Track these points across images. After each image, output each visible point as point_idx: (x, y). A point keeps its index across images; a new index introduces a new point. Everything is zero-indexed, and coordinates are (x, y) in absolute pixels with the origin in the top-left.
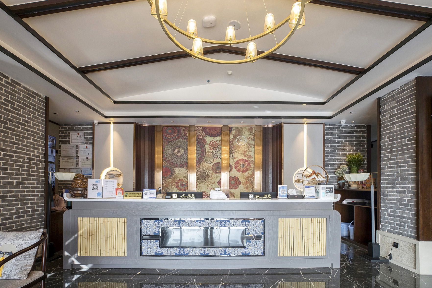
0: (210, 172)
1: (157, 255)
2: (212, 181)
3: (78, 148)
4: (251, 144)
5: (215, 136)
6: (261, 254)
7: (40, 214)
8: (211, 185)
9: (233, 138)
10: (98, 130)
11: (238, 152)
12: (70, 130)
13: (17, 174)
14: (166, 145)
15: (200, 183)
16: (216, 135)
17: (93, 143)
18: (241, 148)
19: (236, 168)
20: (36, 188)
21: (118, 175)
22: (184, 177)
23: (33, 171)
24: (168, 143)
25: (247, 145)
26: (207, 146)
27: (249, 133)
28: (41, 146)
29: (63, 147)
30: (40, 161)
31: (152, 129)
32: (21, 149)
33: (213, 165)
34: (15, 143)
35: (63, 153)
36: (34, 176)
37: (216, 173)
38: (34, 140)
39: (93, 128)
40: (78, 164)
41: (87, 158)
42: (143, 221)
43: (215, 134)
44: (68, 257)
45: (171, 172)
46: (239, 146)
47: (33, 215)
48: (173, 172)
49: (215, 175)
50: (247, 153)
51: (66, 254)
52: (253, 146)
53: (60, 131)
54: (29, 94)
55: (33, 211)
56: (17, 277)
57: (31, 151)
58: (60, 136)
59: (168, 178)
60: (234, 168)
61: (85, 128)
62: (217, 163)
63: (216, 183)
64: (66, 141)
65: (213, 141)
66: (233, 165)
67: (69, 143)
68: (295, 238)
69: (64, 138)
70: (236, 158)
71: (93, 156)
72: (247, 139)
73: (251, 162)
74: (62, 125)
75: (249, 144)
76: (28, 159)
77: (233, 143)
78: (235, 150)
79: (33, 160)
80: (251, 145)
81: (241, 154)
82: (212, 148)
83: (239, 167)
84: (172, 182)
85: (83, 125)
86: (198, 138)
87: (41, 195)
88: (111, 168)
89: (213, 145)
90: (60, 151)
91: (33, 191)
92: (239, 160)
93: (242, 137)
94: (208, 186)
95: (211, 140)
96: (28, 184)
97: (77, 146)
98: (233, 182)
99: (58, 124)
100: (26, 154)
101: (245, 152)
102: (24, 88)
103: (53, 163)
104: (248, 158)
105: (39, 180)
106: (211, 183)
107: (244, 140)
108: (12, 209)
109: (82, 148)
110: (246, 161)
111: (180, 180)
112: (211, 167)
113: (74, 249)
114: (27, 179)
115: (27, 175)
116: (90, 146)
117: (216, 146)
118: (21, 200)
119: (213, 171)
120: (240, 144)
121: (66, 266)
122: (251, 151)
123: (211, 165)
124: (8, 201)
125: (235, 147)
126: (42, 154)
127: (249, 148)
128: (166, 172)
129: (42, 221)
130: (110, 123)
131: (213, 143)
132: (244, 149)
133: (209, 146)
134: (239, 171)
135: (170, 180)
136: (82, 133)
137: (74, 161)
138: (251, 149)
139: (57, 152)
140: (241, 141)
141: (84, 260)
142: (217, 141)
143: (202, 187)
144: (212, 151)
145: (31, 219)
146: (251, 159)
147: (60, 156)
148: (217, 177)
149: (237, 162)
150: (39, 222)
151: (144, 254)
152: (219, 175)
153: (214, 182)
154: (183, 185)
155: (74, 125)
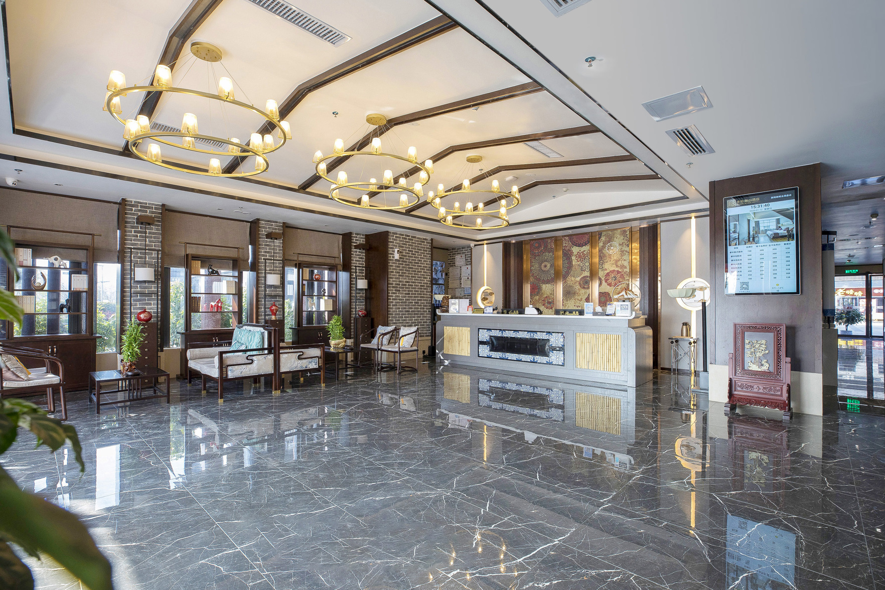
0: (577, 287)
1: (488, 357)
2: (579, 298)
3: (461, 270)
4: (624, 250)
5: (582, 246)
6: (561, 364)
7: (428, 325)
8: (578, 302)
9: (602, 246)
10: (475, 251)
11: (609, 263)
12: (455, 254)
13: (415, 297)
14: (533, 260)
15: (567, 300)
16: (584, 244)
17: (471, 264)
18: (612, 257)
19: (606, 282)
20: (425, 306)
21: (491, 293)
22: (551, 294)
23: (424, 294)
24: (535, 258)
25: (620, 253)
26: (573, 258)
27: (622, 238)
28: (428, 275)
29: (451, 269)
30: (428, 287)
31: (520, 245)
32: (417, 280)
33: (581, 280)
34: (413, 277)
35: (450, 275)
36: (424, 297)
37: (584, 288)
38: (424, 272)
39: (471, 249)
40: (461, 284)
41: (468, 278)
42: (480, 330)
43: (582, 243)
44: (438, 354)
45: (538, 289)
46: (610, 255)
47: (424, 325)
48: (540, 289)
49: (583, 291)
50: (619, 263)
51: (437, 351)
52: (627, 254)
53: (449, 255)
54: (421, 241)
55: (424, 322)
56: (407, 346)
57: (422, 280)
58: (449, 259)
59: (535, 295)
60: (604, 282)
61: (466, 250)
62: (584, 277)
63: (584, 299)
64: (452, 264)
65: (580, 252)
66: (603, 279)
67: (455, 266)
68: (591, 352)
69: (451, 261)
70: (606, 270)
71: (471, 276)
72: (620, 245)
73: (625, 273)
74: (450, 250)
75: (622, 252)
76: (421, 286)
77: (602, 252)
78: (605, 260)
79: (424, 286)
80: (625, 252)
81: (613, 264)
82: (579, 260)
83: (610, 281)
84: (539, 300)
85: (465, 248)
86: (564, 249)
87: (429, 311)
88: (485, 287)
89: (580, 257)
90: (449, 273)
91: (424, 308)
92: (610, 271)
93: (614, 243)
94: (575, 303)
95: (578, 250)
96: (421, 303)
97: (461, 267)
98: (603, 299)
99: (447, 249)
100: (420, 283)
101: (617, 261)
102: (418, 238)
103: (443, 285)
104: (621, 268)
105: (427, 300)
106: (578, 299)
107: (616, 247)
108: (412, 320)
109: (464, 268)
110: (618, 272)
111: (546, 297)
112: (578, 281)
113: (442, 348)
114: (420, 300)
115: (421, 297)
116: (469, 267)
117: (583, 257)
118: (417, 314)
119: (581, 286)
120: (611, 252)
121: (437, 360)
122: (625, 260)
123: (578, 279)
124: (410, 314)
125: (605, 256)
126: (429, 281)
127: (622, 256)
128: (533, 289)
129: (429, 330)
130: (483, 244)
131: (580, 254)
132: (615, 258)
133: (577, 257)
134: (610, 285)
135: (537, 297)
136: (463, 256)
137: (458, 281)
138: (624, 257)
139: (446, 274)
140: (612, 248)
141: (447, 356)
142: (584, 251)
143: (569, 305)
144: (579, 263)
145: (423, 328)
146: (625, 270)
147: (449, 278)
148: (585, 293)
149: (608, 274)
150: (427, 330)
151: (480, 355)
152: (587, 291)
153: (582, 299)
154: (549, 303)
155: (458, 249)
